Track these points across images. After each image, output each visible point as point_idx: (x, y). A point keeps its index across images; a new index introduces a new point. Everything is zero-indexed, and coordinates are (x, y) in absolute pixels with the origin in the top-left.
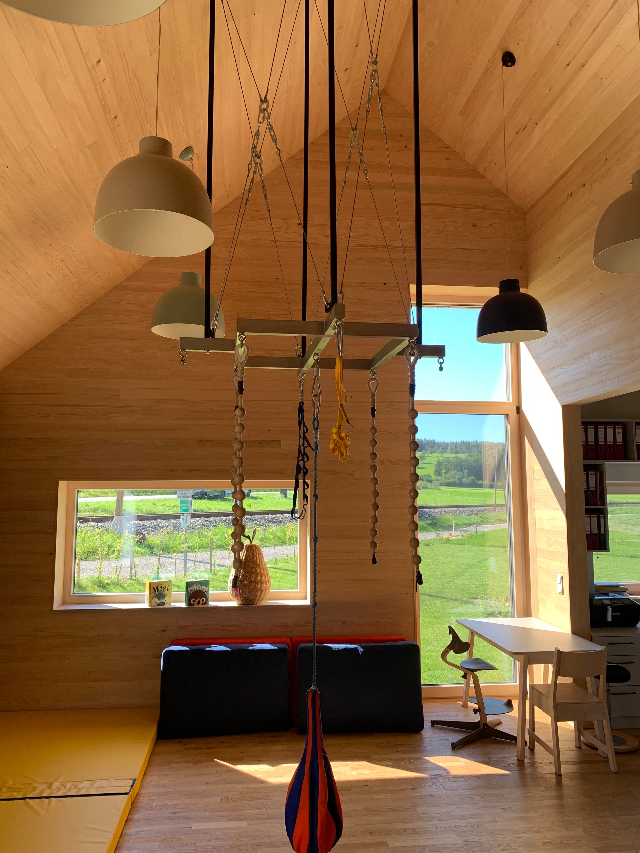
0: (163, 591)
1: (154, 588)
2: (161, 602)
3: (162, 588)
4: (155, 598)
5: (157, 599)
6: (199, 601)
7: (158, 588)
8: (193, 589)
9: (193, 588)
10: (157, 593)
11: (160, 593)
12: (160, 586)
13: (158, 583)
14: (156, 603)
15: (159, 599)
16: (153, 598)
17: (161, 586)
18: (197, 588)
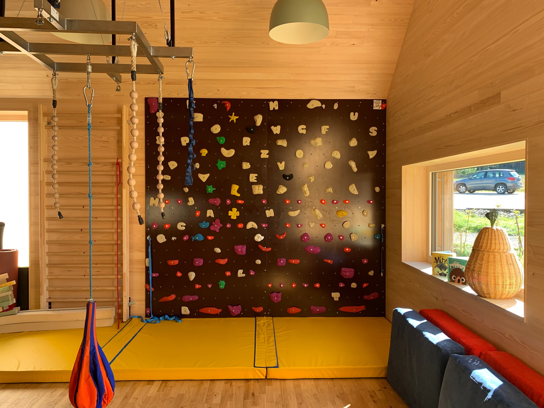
0: (444, 263)
1: (435, 258)
2: (443, 272)
3: (443, 260)
4: (437, 267)
5: (439, 269)
6: (459, 279)
7: (440, 259)
8: (454, 266)
9: (454, 264)
10: (439, 263)
11: (442, 264)
12: (441, 258)
13: (440, 255)
14: (438, 272)
15: (441, 269)
16: (435, 267)
17: (443, 258)
18: (457, 266)
